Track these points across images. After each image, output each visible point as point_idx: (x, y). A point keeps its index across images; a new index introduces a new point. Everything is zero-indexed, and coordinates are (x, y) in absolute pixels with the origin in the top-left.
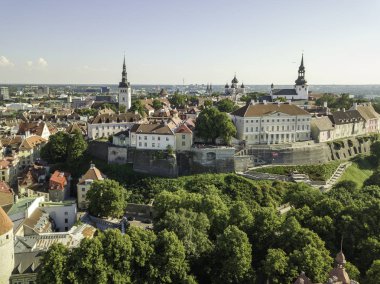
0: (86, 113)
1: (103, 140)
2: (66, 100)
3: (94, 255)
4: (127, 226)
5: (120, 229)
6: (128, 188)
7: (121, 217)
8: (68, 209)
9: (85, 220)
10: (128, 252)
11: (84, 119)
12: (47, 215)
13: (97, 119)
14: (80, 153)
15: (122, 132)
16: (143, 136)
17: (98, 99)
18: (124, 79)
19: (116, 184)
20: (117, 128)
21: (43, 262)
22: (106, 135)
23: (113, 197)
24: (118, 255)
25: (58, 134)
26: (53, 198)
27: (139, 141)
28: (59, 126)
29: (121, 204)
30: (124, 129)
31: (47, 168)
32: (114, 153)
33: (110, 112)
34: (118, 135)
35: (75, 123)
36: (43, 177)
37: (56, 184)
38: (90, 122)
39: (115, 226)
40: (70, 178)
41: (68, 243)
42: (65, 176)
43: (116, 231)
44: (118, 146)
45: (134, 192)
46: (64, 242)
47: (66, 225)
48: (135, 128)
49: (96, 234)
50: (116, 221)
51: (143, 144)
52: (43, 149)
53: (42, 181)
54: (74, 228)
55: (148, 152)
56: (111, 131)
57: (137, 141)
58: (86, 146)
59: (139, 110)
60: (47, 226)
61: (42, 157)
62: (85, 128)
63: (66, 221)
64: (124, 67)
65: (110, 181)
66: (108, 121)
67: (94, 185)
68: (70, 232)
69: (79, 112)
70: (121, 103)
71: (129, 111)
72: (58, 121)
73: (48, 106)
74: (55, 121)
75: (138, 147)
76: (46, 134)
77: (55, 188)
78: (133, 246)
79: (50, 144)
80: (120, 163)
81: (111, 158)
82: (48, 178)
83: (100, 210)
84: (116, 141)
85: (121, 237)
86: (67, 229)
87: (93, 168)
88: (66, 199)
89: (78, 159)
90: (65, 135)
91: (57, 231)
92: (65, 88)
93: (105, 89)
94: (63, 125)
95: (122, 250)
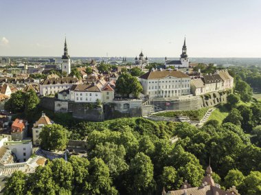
0: (38, 77)
1: (51, 96)
2: (23, 67)
3: (45, 178)
4: (69, 156)
5: (64, 158)
6: (69, 130)
7: (64, 150)
8: (25, 146)
9: (38, 153)
10: (70, 174)
11: (37, 81)
12: (10, 151)
13: (46, 82)
14: (34, 106)
15: (64, 91)
16: (79, 93)
17: (47, 67)
18: (65, 54)
19: (61, 127)
20: (61, 88)
21: (7, 185)
22: (53, 93)
23: (58, 136)
24: (63, 177)
25: (18, 92)
26: (14, 139)
27: (76, 97)
28: (18, 86)
29: (64, 141)
30: (66, 89)
31: (10, 117)
32: (59, 105)
33: (56, 76)
34: (61, 93)
35: (30, 85)
36: (7, 124)
37: (17, 128)
38: (41, 83)
39: (60, 156)
40: (27, 124)
41: (26, 170)
42: (24, 123)
43: (61, 160)
44: (62, 101)
45: (73, 132)
46: (23, 169)
47: (25, 157)
48: (73, 88)
49: (46, 163)
50: (61, 153)
51: (79, 99)
52: (6, 103)
53: (5, 126)
54: (30, 159)
55: (83, 104)
56: (57, 90)
57: (75, 97)
58: (38, 101)
59: (77, 75)
60: (10, 159)
61: (6, 109)
62: (37, 88)
63: (25, 154)
64: (65, 45)
65: (56, 125)
66: (54, 83)
67: (45, 128)
68: (27, 162)
69: (33, 77)
70: (63, 70)
71: (69, 75)
72: (18, 82)
73: (10, 72)
74: (15, 83)
75: (76, 101)
76: (8, 93)
77: (16, 131)
78: (74, 169)
79: (11, 100)
80: (63, 112)
81: (57, 108)
82: (10, 124)
83: (49, 146)
84: (60, 97)
85: (66, 165)
86: (25, 160)
87: (44, 116)
88: (24, 139)
89: (33, 110)
90: (22, 93)
91: (18, 162)
92: (23, 59)
93: (52, 60)
94: (21, 86)
95: (65, 174)
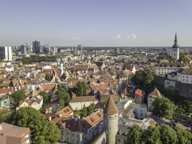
0: (154, 61)
1: (162, 76)
2: (144, 54)
3: (155, 136)
4: (174, 125)
5: (170, 125)
6: (175, 104)
7: (171, 119)
8: (143, 109)
9: (151, 116)
10: (174, 140)
11: (153, 64)
12: (133, 110)
13: (159, 65)
14: (150, 81)
15: (173, 73)
16: (185, 76)
17: (160, 54)
18: (175, 44)
19: (169, 100)
20: (170, 70)
21: (130, 132)
22: (164, 73)
23: (166, 107)
24: (168, 140)
25: (140, 71)
26: (136, 102)
27: (183, 78)
28: (140, 67)
29: (171, 112)
30: (174, 71)
31: (134, 87)
32: (168, 83)
33: (166, 61)
34: (170, 74)
35: (148, 66)
36: (132, 91)
37: (138, 95)
38: (156, 66)
39: (167, 123)
40: (144, 93)
41: (142, 126)
42: (142, 92)
43: (167, 126)
44: (170, 80)
45: (179, 107)
46: (140, 125)
47: (142, 117)
48: (181, 71)
49: (156, 125)
50: (168, 121)
51: (185, 80)
52: (132, 78)
53: (131, 93)
54: (145, 119)
55: (188, 85)
56: (167, 71)
57: (181, 78)
58: (153, 78)
59: (184, 61)
60: (133, 115)
61: (132, 81)
62: (153, 69)
63: (142, 115)
64: (176, 37)
65: (165, 99)
66: (165, 66)
67: (157, 99)
68: (143, 121)
69: (150, 60)
70: (173, 57)
71: (177, 61)
72: (140, 64)
73: (136, 57)
74: (138, 64)
75: (182, 82)
76: (134, 71)
77: (137, 97)
78: (178, 138)
79: (135, 75)
80: (171, 89)
81: (166, 86)
82: (134, 92)
83: (159, 113)
84: (169, 77)
85: (171, 131)
86: (142, 119)
87: (156, 90)
88: (142, 104)
89: (149, 84)
90: (143, 72)
91: (137, 119)
92: (144, 49)
93: (164, 49)
94: (142, 67)
95: (170, 139)
